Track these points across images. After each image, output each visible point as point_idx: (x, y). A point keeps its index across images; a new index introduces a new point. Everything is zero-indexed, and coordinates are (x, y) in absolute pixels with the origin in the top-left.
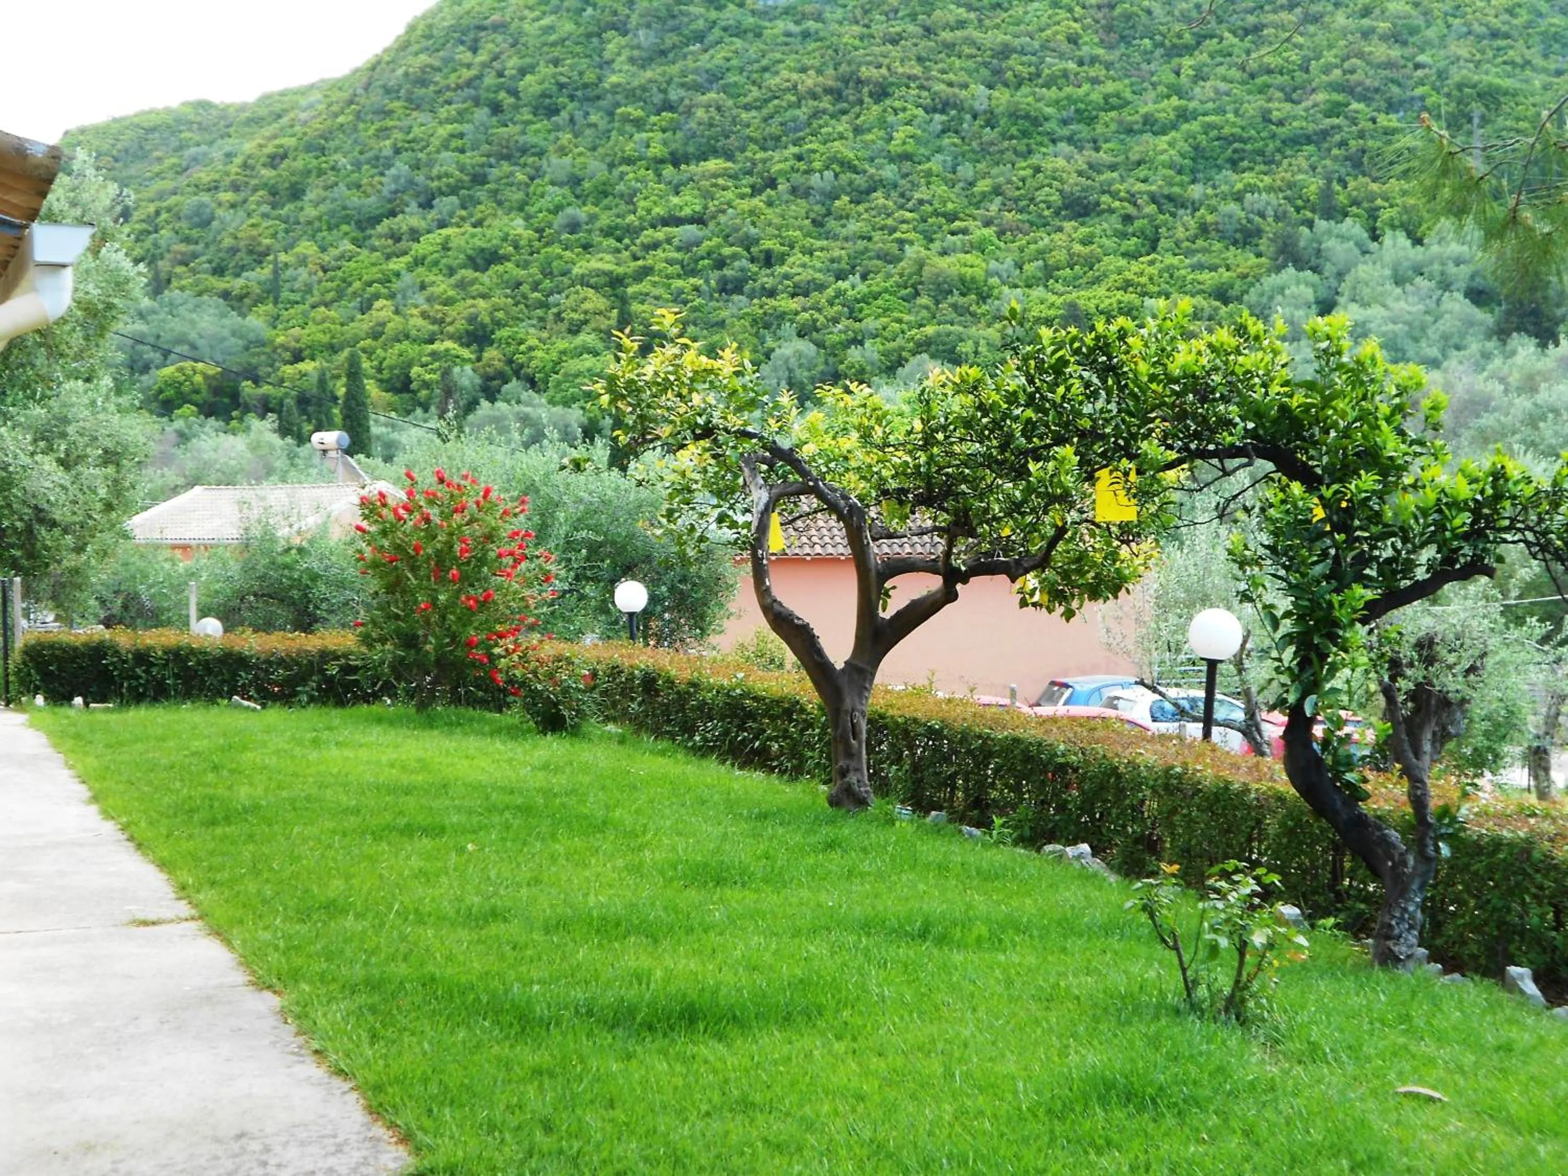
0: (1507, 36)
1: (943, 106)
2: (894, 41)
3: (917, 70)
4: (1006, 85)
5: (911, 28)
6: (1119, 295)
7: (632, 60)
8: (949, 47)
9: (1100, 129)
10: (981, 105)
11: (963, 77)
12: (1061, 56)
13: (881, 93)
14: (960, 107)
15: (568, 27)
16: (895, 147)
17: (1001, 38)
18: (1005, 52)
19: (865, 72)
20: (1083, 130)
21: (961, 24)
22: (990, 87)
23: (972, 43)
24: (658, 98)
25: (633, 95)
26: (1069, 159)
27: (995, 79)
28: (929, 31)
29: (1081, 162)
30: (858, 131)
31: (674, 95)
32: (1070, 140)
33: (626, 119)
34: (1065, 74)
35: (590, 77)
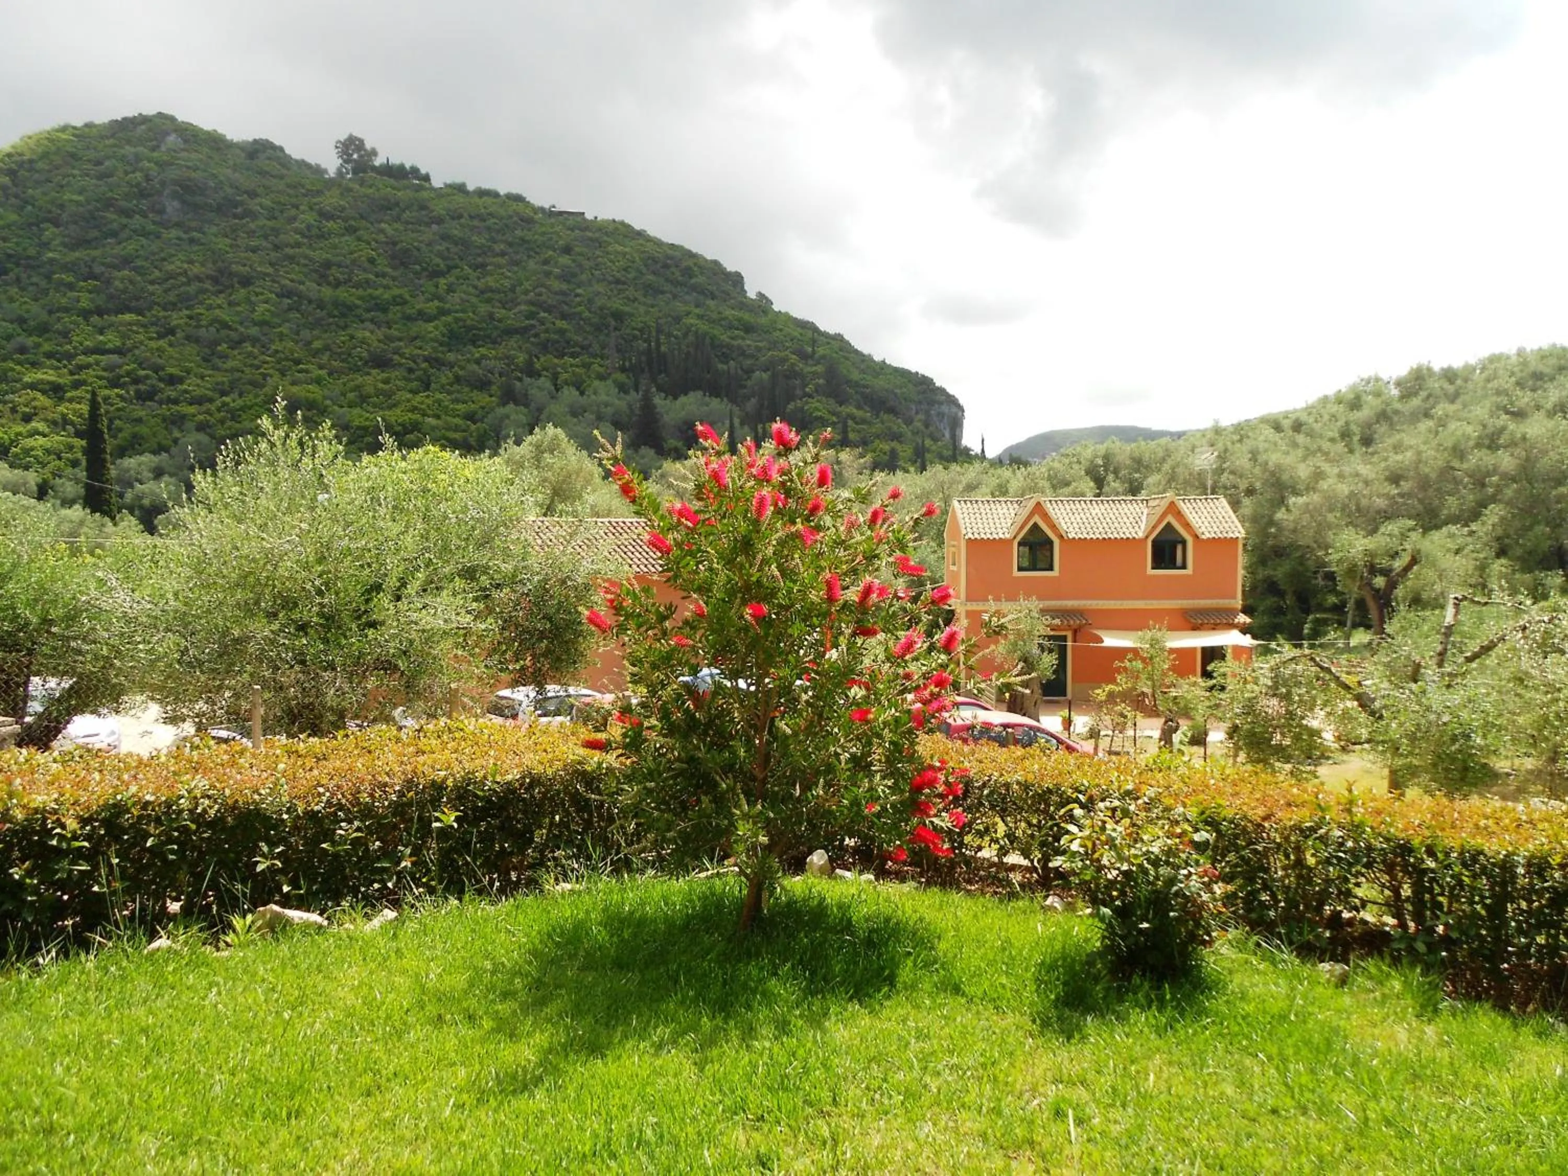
1: (289, 294)
2: (254, 250)
3: (270, 270)
4: (329, 284)
5: (264, 244)
6: (410, 415)
7: (64, 245)
8: (291, 259)
9: (391, 316)
10: (313, 295)
11: (301, 277)
12: (365, 270)
13: (246, 282)
14: (300, 296)
15: (13, 217)
16: (256, 316)
17: (325, 256)
18: (328, 265)
19: (234, 267)
20: (380, 316)
21: (298, 245)
22: (319, 285)
23: (306, 257)
24: (85, 270)
25: (66, 268)
26: (372, 332)
27: (322, 279)
28: (277, 247)
29: (380, 334)
30: (230, 304)
31: (98, 269)
32: (372, 321)
33: (61, 283)
34: (367, 282)
35: (32, 252)
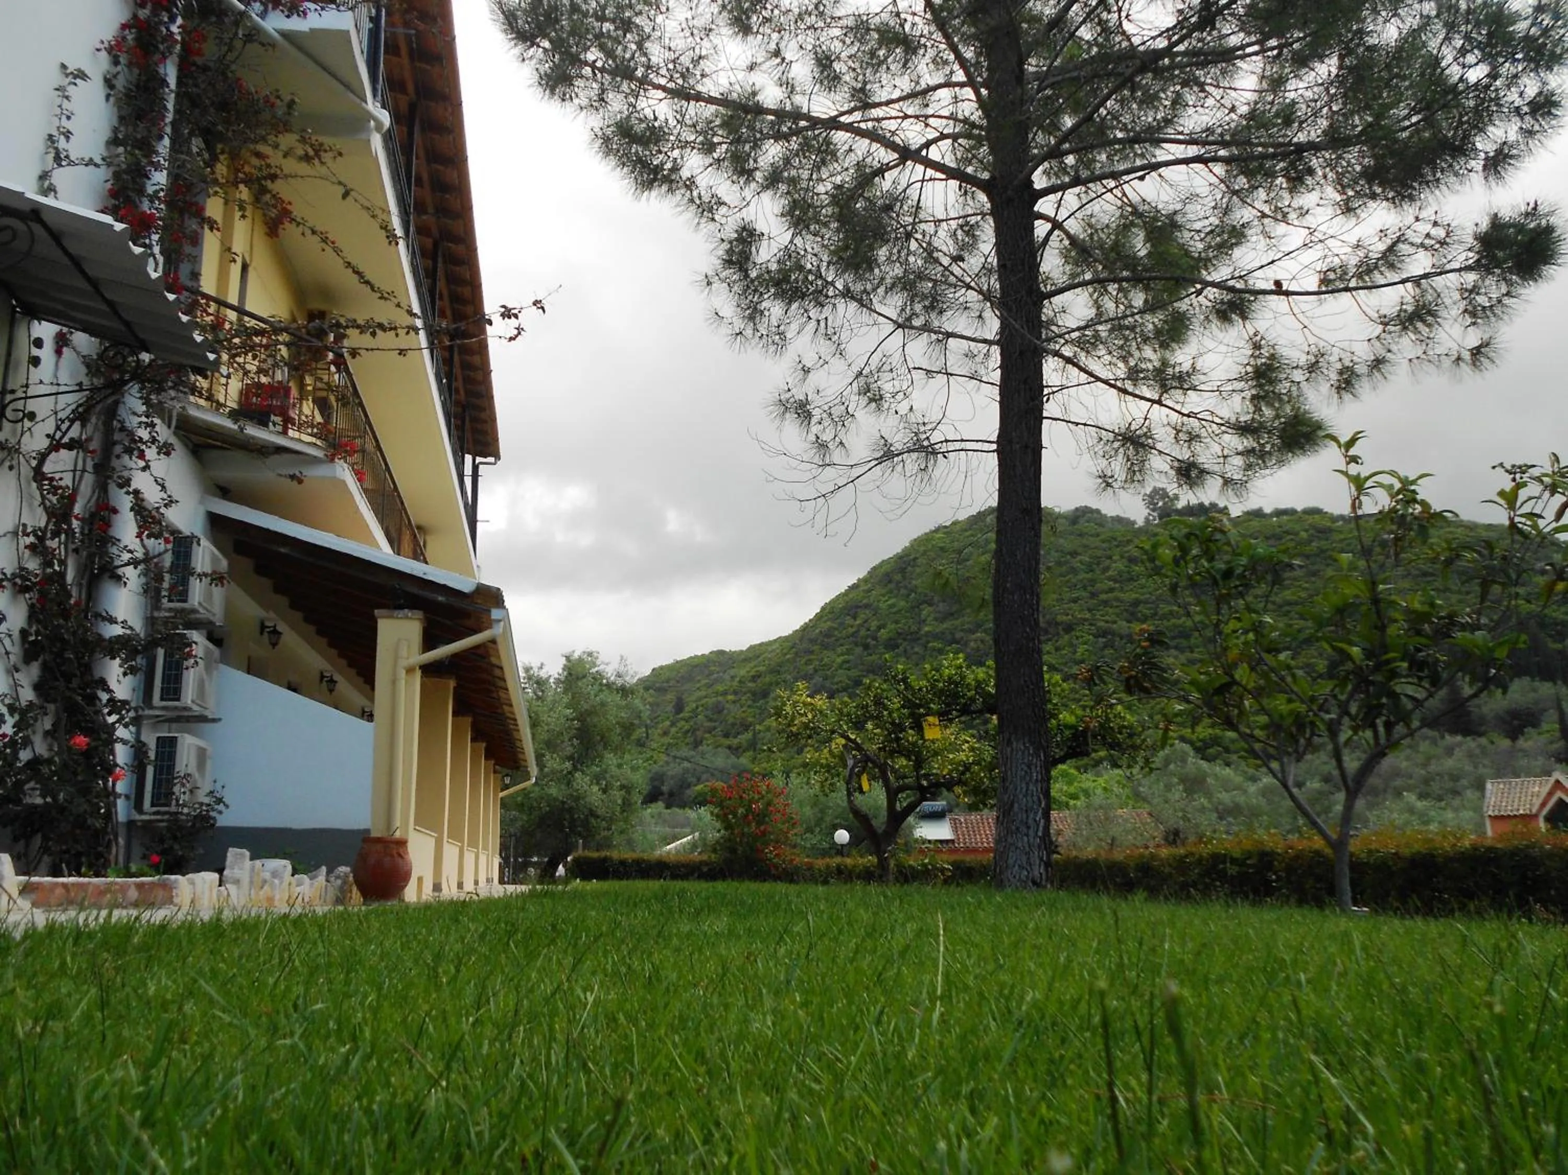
0: (1432, 575)
1: (1104, 633)
2: (1075, 601)
3: (1088, 616)
4: (1138, 620)
5: (1084, 594)
7: (936, 619)
8: (1106, 603)
9: (1193, 641)
10: (1125, 632)
11: (1114, 617)
12: (1169, 603)
13: (1069, 628)
14: (1113, 634)
15: (902, 603)
16: (1078, 656)
17: (1134, 596)
18: (1136, 603)
19: (1060, 618)
20: (1184, 643)
21: (1111, 590)
22: (1129, 622)
23: (1118, 599)
24: (949, 637)
25: (936, 637)
26: (1176, 657)
27: (1132, 617)
28: (1093, 595)
29: (1183, 658)
31: (958, 635)
32: (1176, 648)
33: (934, 649)
34: (1171, 613)
35: (914, 628)
